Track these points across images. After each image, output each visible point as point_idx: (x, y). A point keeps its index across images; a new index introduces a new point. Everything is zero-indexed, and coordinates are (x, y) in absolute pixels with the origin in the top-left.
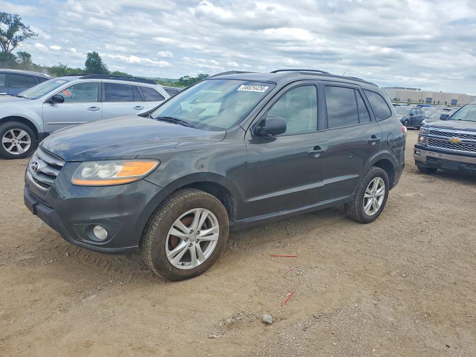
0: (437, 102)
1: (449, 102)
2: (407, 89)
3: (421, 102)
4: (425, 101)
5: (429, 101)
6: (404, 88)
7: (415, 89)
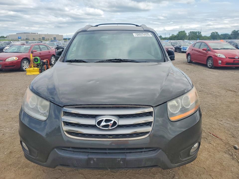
0: (47, 39)
1: (53, 38)
2: (31, 33)
3: (40, 39)
4: (42, 38)
5: (43, 39)
6: (29, 33)
7: (35, 33)
